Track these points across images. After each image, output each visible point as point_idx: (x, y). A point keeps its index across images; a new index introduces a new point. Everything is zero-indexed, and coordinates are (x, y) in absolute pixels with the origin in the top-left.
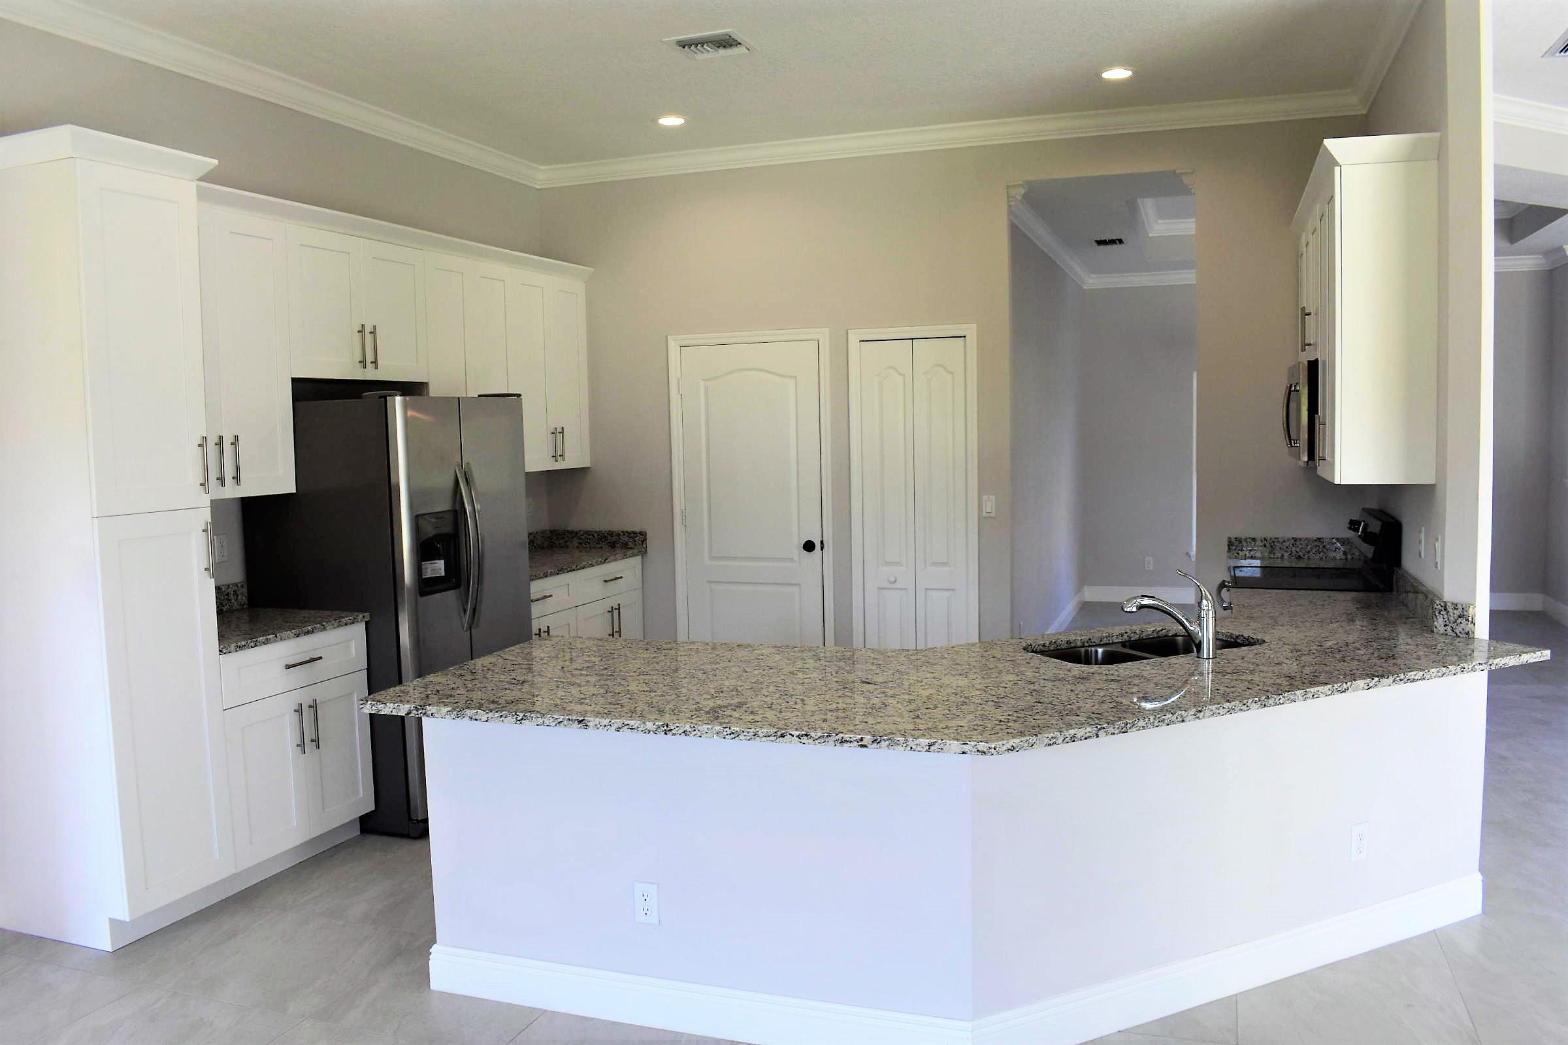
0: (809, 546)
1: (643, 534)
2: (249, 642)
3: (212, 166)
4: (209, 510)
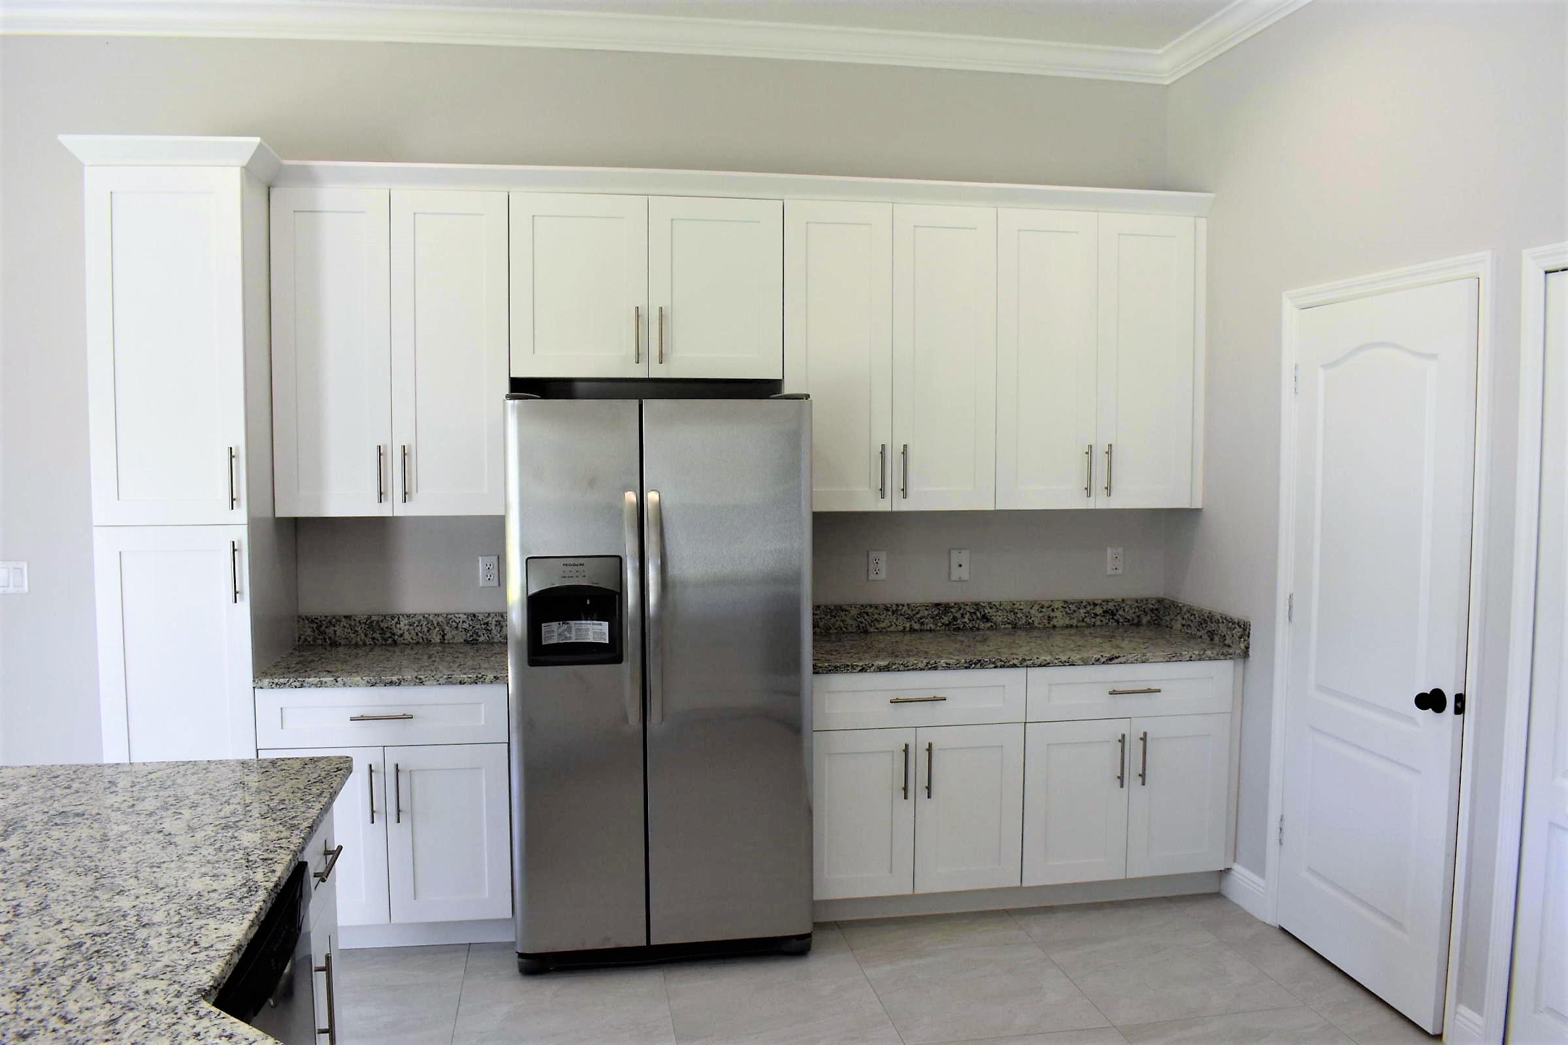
0: (1432, 701)
1: (1244, 629)
2: (291, 680)
3: (257, 145)
4: (245, 528)
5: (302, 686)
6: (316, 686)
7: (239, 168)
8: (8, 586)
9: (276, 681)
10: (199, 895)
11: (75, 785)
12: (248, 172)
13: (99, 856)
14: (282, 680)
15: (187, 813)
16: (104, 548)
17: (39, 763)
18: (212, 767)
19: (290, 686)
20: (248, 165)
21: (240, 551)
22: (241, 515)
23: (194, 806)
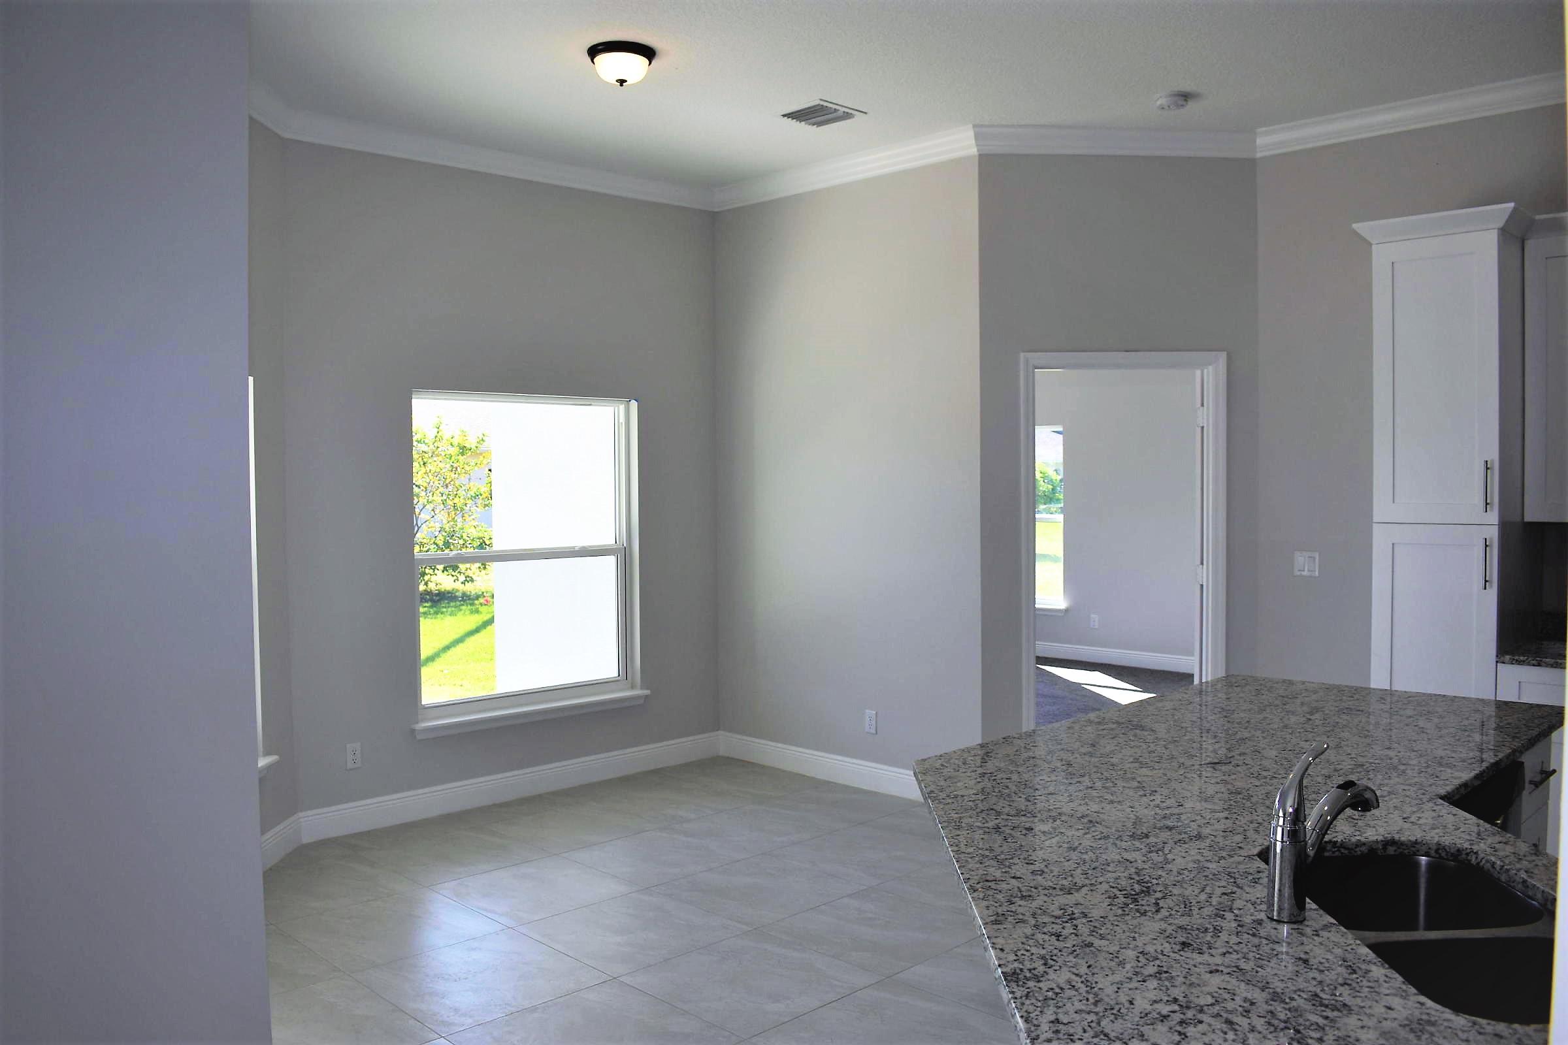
2: (1530, 659)
3: (1511, 210)
4: (1496, 528)
5: (1539, 665)
6: (1552, 666)
7: (1496, 231)
8: (1304, 571)
9: (1516, 658)
10: (1441, 757)
11: (1356, 697)
12: (1504, 232)
13: (1374, 731)
14: (1522, 658)
15: (1436, 720)
16: (1381, 540)
17: (1331, 683)
18: (1457, 700)
19: (1529, 664)
20: (1504, 226)
21: (1491, 546)
22: (1493, 517)
23: (1441, 717)
